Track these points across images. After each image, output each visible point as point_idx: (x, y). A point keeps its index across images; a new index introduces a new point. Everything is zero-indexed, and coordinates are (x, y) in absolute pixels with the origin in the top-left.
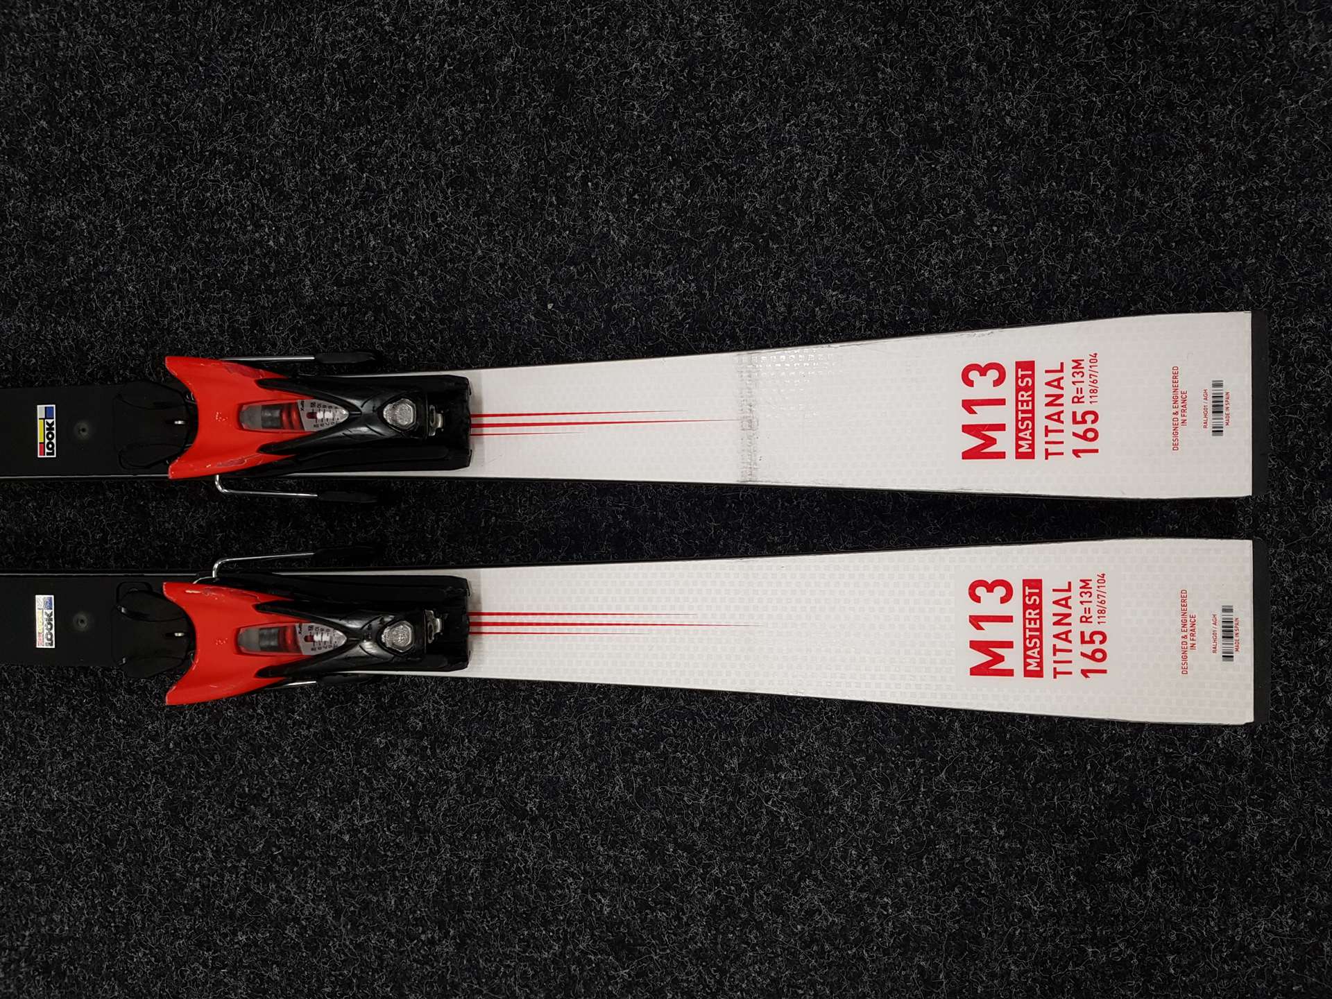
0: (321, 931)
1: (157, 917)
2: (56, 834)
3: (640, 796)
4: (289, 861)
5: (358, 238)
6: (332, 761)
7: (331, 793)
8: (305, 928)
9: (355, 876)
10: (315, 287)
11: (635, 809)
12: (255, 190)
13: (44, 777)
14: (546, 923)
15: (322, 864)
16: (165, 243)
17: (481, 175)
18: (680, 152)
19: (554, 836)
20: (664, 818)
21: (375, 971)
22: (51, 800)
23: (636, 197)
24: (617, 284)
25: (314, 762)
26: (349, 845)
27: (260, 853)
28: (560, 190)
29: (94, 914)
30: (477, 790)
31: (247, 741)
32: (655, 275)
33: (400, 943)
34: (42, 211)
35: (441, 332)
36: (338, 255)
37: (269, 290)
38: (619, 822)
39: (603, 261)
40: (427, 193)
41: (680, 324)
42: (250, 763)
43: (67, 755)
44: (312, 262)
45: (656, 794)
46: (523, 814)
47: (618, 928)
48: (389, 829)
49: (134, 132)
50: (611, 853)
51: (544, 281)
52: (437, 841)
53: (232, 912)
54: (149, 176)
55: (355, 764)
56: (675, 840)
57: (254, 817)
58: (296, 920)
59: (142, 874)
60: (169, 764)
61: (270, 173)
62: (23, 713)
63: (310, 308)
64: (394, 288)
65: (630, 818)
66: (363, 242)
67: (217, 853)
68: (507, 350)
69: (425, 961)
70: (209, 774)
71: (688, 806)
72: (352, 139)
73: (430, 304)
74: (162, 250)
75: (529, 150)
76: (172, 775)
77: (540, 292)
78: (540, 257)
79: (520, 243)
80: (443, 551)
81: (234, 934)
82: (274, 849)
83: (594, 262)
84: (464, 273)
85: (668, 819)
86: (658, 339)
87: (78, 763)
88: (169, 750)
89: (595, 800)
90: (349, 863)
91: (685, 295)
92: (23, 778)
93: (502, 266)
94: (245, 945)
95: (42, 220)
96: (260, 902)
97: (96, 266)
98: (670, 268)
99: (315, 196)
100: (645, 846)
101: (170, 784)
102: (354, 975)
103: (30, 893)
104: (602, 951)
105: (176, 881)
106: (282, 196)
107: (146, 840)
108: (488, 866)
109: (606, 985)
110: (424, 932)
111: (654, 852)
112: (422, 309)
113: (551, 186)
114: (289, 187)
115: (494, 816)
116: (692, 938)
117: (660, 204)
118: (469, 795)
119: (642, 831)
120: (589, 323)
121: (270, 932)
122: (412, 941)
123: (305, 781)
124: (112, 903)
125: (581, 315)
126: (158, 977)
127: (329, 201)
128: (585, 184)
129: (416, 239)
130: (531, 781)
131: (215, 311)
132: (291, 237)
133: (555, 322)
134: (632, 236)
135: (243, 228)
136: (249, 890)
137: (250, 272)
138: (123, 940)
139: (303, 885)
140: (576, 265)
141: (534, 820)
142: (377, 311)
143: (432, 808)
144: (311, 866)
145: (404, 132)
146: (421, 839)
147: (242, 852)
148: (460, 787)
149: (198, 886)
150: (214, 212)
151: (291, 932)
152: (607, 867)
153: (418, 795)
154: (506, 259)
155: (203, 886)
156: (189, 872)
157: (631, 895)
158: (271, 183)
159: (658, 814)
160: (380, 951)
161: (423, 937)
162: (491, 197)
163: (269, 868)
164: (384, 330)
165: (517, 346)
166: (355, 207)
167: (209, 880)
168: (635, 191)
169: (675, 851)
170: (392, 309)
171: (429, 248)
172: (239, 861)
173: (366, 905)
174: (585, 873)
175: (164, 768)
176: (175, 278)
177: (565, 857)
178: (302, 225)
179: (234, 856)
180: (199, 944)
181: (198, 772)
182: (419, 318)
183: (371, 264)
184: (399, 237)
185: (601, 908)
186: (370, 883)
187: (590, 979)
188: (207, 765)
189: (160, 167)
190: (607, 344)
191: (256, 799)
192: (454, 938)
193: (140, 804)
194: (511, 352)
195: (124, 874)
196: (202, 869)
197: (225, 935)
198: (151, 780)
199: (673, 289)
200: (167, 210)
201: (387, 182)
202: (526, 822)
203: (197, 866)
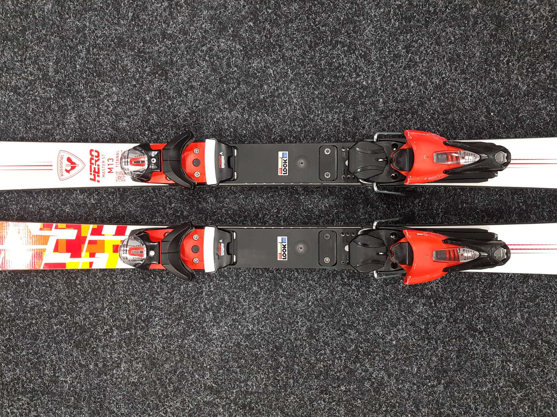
0: (381, 384)
1: (301, 381)
2: (250, 345)
3: (527, 321)
4: (367, 354)
5: (405, 82)
6: (387, 309)
7: (387, 323)
8: (373, 382)
9: (398, 359)
10: (384, 103)
11: (525, 327)
12: (357, 58)
13: (245, 319)
14: (485, 376)
15: (382, 354)
16: (313, 81)
17: (462, 57)
18: (549, 53)
19: (489, 339)
20: (537, 330)
21: (407, 400)
22: (248, 330)
23: (530, 70)
24: (521, 106)
25: (379, 310)
26: (395, 346)
27: (352, 350)
28: (497, 65)
29: (268, 381)
30: (455, 321)
31: (347, 301)
32: (537, 103)
33: (418, 387)
34: (250, 64)
35: (443, 123)
36: (396, 89)
37: (363, 103)
38: (517, 332)
39: (515, 96)
40: (438, 64)
41: (548, 123)
42: (348, 311)
43: (257, 309)
44: (383, 92)
45: (534, 320)
46: (476, 330)
47: (516, 376)
48: (414, 338)
49: (298, 30)
50: (514, 345)
51: (489, 104)
52: (437, 343)
53: (338, 377)
54: (305, 51)
55: (398, 310)
56: (542, 339)
57: (350, 335)
58: (369, 379)
59: (294, 362)
60: (308, 312)
61: (364, 52)
62: (235, 290)
63: (382, 112)
64: (421, 104)
65: (523, 331)
66: (407, 84)
67: (332, 351)
68: (472, 132)
69: (430, 394)
70: (328, 316)
71: (548, 325)
72: (404, 39)
73: (438, 112)
74: (310, 84)
75: (484, 48)
76: (310, 316)
77: (487, 107)
78: (488, 93)
79: (479, 87)
80: (442, 219)
81: (339, 386)
82: (359, 348)
83: (511, 96)
84: (453, 99)
85: (539, 330)
86: (538, 129)
87: (263, 313)
88: (308, 306)
89: (508, 324)
90: (395, 353)
91: (550, 111)
92: (234, 320)
93: (471, 96)
94: (344, 391)
95: (250, 68)
96: (351, 372)
97: (277, 90)
98: (544, 100)
99: (386, 63)
100: (528, 341)
101: (309, 321)
102: (397, 402)
103: (236, 373)
104: (509, 386)
105: (311, 364)
106: (370, 62)
107: (296, 346)
108: (460, 353)
109: (511, 400)
110: (429, 382)
111: (533, 344)
112: (434, 114)
113: (493, 64)
114: (373, 58)
115: (463, 332)
116: (549, 379)
117: (540, 73)
118: (451, 323)
119: (528, 335)
120: (509, 122)
121: (356, 385)
122: (424, 386)
123: (375, 318)
124: (278, 376)
125: (505, 118)
126: (300, 408)
127: (392, 65)
128: (508, 64)
129: (432, 83)
130: (480, 316)
131: (336, 112)
132: (374, 80)
133: (494, 121)
134: (528, 86)
135: (350, 75)
136: (347, 367)
137: (354, 96)
138: (283, 392)
139: (373, 364)
140: (503, 97)
141: (481, 333)
142: (413, 114)
143: (434, 328)
144: (377, 355)
145: (428, 38)
146: (429, 342)
147: (343, 350)
148: (447, 319)
149: (322, 366)
150: (337, 68)
151: (367, 385)
152: (512, 351)
153: (428, 324)
154: (472, 94)
155: (324, 366)
156: (317, 360)
157: (522, 362)
158: (364, 56)
159: (534, 328)
160: (410, 391)
161: (429, 384)
162: (467, 67)
163: (357, 357)
164: (416, 122)
165: (477, 130)
166: (405, 69)
167: (327, 363)
168: (529, 68)
169: (542, 343)
170: (420, 113)
171: (437, 87)
172: (342, 354)
173: (403, 371)
174: (503, 354)
175: (306, 314)
176: (317, 97)
177: (494, 348)
178: (379, 75)
179: (340, 352)
180: (322, 392)
181: (322, 315)
182: (432, 118)
183: (411, 94)
184: (424, 83)
185: (509, 368)
186: (405, 362)
187: (504, 398)
188: (327, 312)
189: (310, 47)
190: (516, 130)
191: (351, 327)
192: (443, 384)
193: (293, 330)
194: (474, 133)
195: (285, 362)
196: (324, 358)
197: (335, 387)
198: (299, 320)
199: (545, 108)
200: (313, 66)
201: (420, 59)
202: (477, 334)
203: (322, 357)
